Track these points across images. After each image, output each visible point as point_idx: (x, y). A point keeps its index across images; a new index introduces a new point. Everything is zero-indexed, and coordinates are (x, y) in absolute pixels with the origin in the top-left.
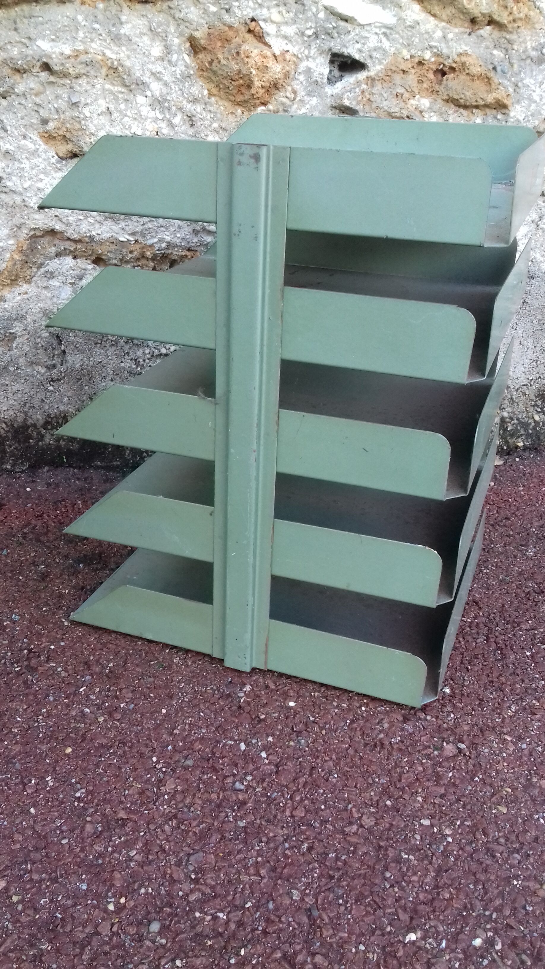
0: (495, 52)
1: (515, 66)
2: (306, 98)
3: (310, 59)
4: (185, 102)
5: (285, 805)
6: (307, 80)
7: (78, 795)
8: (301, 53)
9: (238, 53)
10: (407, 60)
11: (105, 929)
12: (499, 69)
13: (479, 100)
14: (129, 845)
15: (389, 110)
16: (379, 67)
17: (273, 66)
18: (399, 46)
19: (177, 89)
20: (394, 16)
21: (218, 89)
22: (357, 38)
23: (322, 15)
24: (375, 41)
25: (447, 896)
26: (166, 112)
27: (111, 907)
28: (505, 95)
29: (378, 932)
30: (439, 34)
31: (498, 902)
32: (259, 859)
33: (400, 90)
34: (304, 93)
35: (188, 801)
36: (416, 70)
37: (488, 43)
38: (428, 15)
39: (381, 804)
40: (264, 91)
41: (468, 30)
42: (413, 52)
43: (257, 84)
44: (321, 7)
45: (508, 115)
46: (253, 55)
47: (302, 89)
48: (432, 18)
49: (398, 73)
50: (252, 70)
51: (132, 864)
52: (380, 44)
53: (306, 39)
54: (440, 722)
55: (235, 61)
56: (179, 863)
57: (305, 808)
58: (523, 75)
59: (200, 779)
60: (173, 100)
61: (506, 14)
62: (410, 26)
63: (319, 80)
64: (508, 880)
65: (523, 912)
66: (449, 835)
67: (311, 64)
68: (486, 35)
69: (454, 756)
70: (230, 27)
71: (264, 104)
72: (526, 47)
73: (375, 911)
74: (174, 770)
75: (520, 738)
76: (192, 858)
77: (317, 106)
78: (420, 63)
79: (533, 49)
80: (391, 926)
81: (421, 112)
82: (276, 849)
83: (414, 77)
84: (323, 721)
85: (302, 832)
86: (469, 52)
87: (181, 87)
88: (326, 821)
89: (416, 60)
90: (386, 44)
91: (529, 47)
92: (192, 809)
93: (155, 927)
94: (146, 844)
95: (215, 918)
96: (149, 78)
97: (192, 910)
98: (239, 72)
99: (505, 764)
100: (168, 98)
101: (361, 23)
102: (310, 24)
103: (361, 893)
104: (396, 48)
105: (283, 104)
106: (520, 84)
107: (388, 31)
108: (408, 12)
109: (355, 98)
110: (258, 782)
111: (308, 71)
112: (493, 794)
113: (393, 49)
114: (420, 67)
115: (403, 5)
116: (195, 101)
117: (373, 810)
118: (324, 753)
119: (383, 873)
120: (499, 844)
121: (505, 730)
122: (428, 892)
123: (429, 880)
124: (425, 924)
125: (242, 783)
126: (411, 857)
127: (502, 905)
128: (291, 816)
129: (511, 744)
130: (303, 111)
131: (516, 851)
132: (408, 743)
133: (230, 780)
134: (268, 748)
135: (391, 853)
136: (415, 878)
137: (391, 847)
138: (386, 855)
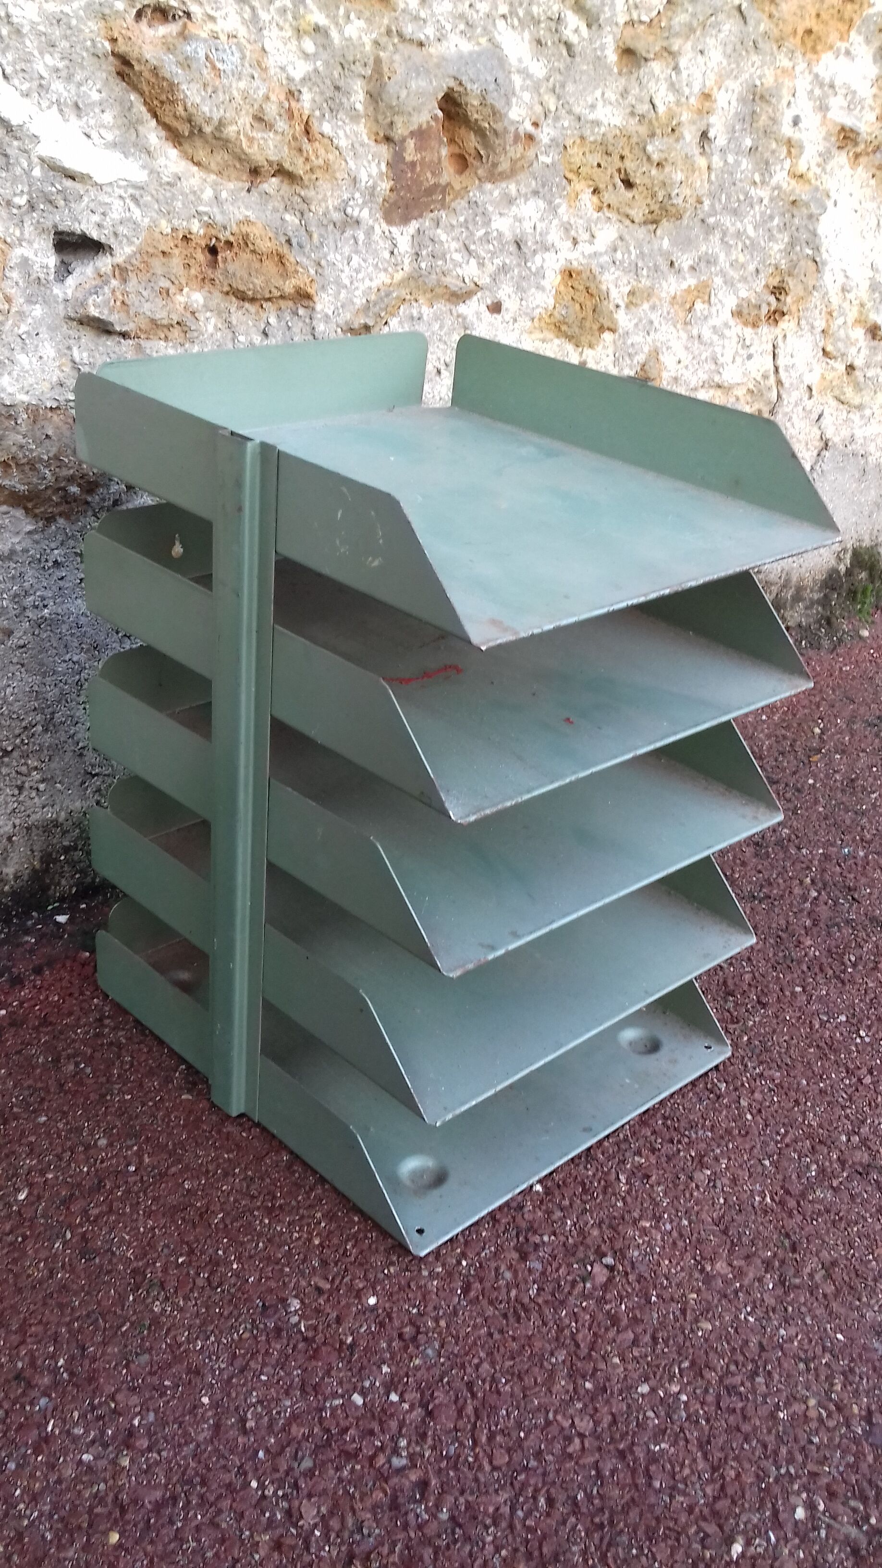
0: (288, 217)
1: (315, 236)
2: (25, 308)
3: (24, 244)
5: (476, 1457)
6: (24, 278)
8: (10, 235)
10: (168, 235)
12: (294, 241)
13: (273, 290)
15: (152, 316)
16: (128, 250)
18: (154, 215)
20: (143, 167)
22: (92, 205)
23: (37, 172)
24: (120, 209)
25: (732, 1473)
28: (308, 281)
30: (208, 194)
31: (784, 1450)
33: (164, 283)
34: (21, 300)
36: (180, 250)
37: (276, 204)
38: (190, 163)
39: (582, 1392)
41: (247, 185)
42: (176, 222)
44: (36, 160)
45: (313, 309)
47: (19, 294)
48: (197, 169)
49: (157, 256)
52: (128, 214)
53: (15, 211)
54: (562, 1239)
57: (502, 1447)
58: (325, 249)
61: (301, 160)
62: (168, 183)
63: (42, 276)
64: (773, 1416)
65: (813, 1448)
66: (679, 1393)
67: (27, 251)
68: (271, 191)
69: (610, 1280)
72: (327, 208)
73: (678, 1540)
74: (296, 1486)
75: (658, 1219)
77: (43, 319)
78: (185, 239)
79: (335, 209)
80: (708, 1549)
81: (193, 313)
82: (511, 1527)
83: (179, 260)
84: (430, 1308)
85: (524, 1485)
86: (252, 218)
88: (540, 1451)
89: (180, 235)
90: (136, 213)
91: (331, 207)
99: (667, 1262)
101: (99, 182)
102: (20, 187)
103: (648, 1527)
104: (151, 217)
106: (323, 263)
107: (137, 193)
108: (162, 161)
109: (105, 303)
110: (418, 1443)
111: (24, 263)
112: (683, 1311)
113: (147, 220)
114: (185, 245)
115: (152, 149)
117: (579, 1405)
118: (467, 1354)
119: (650, 1485)
120: (733, 1375)
121: (636, 1215)
122: (711, 1481)
123: (701, 1465)
124: (737, 1524)
125: (399, 1455)
126: (663, 1445)
127: (790, 1452)
128: (495, 1468)
129: (653, 1231)
130: (24, 328)
131: (755, 1373)
132: (549, 1288)
133: (381, 1460)
134: (392, 1384)
135: (639, 1453)
136: (687, 1471)
137: (633, 1445)
138: (636, 1460)
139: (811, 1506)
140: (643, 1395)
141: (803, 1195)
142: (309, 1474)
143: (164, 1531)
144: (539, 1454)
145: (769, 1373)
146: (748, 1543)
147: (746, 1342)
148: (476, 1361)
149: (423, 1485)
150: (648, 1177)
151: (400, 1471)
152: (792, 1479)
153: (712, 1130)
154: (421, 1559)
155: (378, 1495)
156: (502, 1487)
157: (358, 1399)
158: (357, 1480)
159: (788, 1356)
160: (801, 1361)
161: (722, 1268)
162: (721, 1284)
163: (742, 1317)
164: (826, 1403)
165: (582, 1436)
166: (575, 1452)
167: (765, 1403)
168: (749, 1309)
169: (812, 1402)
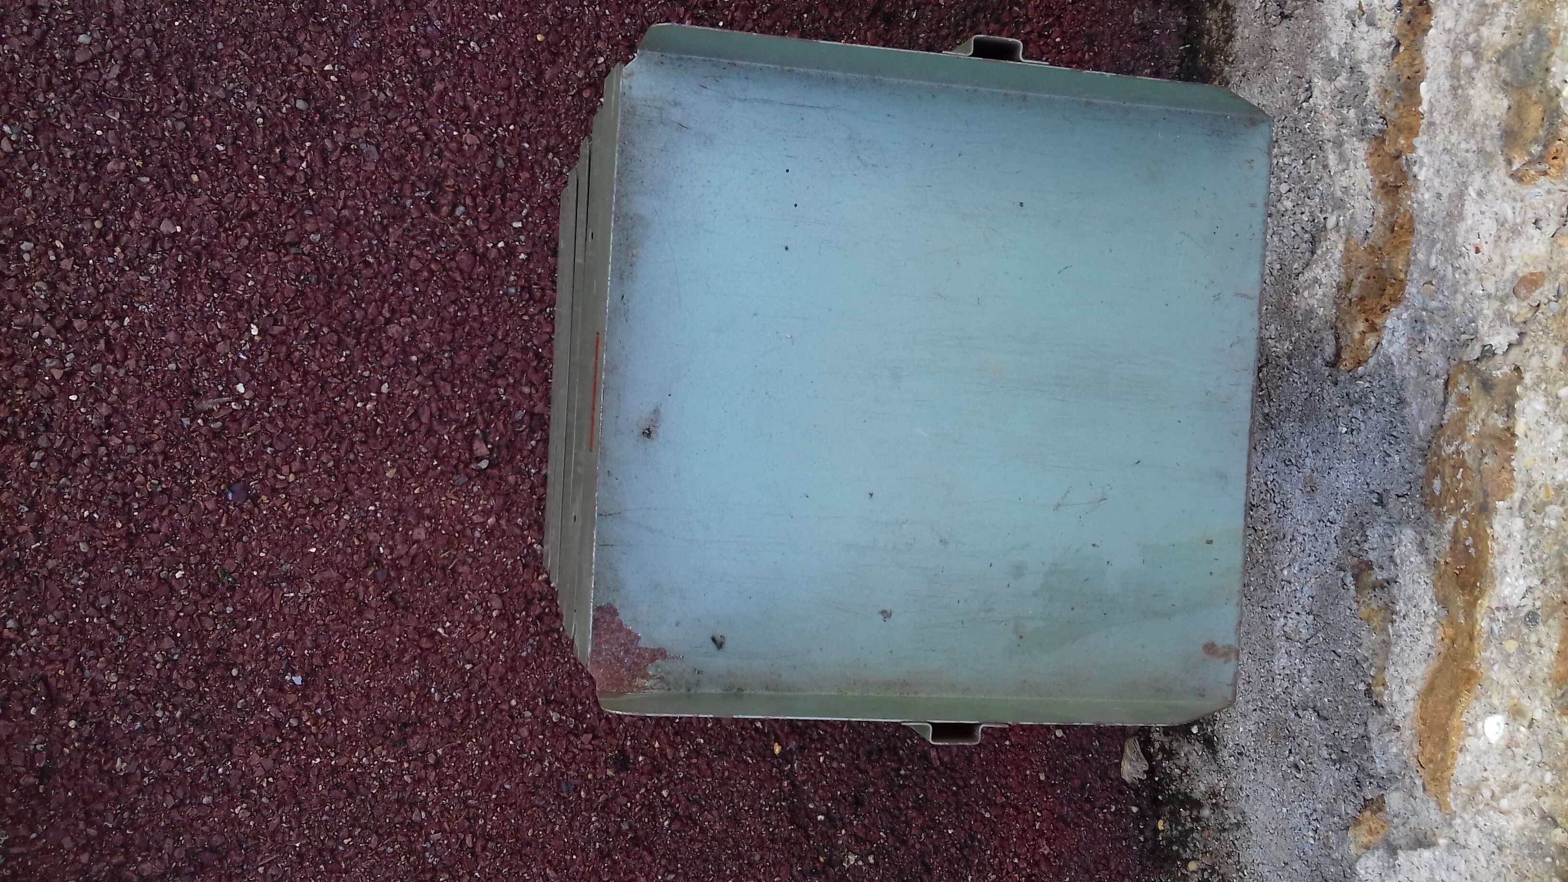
5: (427, 252)
7: (472, 44)
11: (305, 60)
14: (399, 88)
25: (294, 378)
27: (328, 67)
29: (263, 301)
31: (280, 423)
32: (362, 212)
35: (447, 154)
39: (413, 350)
51: (375, 91)
54: (525, 453)
56: (368, 134)
57: (420, 271)
59: (475, 171)
64: (304, 444)
65: (267, 443)
66: (365, 405)
69: (471, 451)
73: (287, 305)
74: (492, 145)
75: (489, 534)
76: (373, 148)
80: (269, 316)
82: (372, 230)
84: (542, 320)
85: (388, 260)
88: (399, 288)
92: (436, 157)
93: (301, 104)
94: (398, 106)
95: (302, 159)
97: (313, 139)
99: (453, 502)
103: (307, 298)
110: (462, 230)
112: (412, 471)
117: (406, 339)
118: (493, 309)
119: (329, 326)
120: (347, 453)
121: (503, 522)
122: (301, 361)
123: (314, 367)
124: (266, 347)
125: (464, 213)
126: (343, 359)
127: (276, 426)
128: (411, 255)
129: (482, 520)
131: (337, 466)
132: (497, 405)
133: (468, 201)
134: (510, 251)
135: (351, 341)
136: (318, 354)
137: (358, 343)
138: (349, 335)
139: (239, 398)
140: (382, 383)
141: (424, 660)
142: (493, 157)
143: (522, 62)
144: (398, 285)
145: (330, 476)
146: (252, 338)
147: (360, 485)
148: (484, 311)
149: (435, 209)
150: (525, 566)
151: (455, 206)
152: (264, 408)
153: (525, 659)
154: (396, 169)
155: (451, 182)
156: (397, 248)
157: (519, 225)
158: (468, 178)
159: (330, 500)
160: (320, 505)
161: (420, 533)
162: (409, 519)
163: (377, 503)
164: (284, 485)
165: (388, 321)
166: (383, 307)
167: (315, 449)
168: (379, 515)
169: (291, 478)
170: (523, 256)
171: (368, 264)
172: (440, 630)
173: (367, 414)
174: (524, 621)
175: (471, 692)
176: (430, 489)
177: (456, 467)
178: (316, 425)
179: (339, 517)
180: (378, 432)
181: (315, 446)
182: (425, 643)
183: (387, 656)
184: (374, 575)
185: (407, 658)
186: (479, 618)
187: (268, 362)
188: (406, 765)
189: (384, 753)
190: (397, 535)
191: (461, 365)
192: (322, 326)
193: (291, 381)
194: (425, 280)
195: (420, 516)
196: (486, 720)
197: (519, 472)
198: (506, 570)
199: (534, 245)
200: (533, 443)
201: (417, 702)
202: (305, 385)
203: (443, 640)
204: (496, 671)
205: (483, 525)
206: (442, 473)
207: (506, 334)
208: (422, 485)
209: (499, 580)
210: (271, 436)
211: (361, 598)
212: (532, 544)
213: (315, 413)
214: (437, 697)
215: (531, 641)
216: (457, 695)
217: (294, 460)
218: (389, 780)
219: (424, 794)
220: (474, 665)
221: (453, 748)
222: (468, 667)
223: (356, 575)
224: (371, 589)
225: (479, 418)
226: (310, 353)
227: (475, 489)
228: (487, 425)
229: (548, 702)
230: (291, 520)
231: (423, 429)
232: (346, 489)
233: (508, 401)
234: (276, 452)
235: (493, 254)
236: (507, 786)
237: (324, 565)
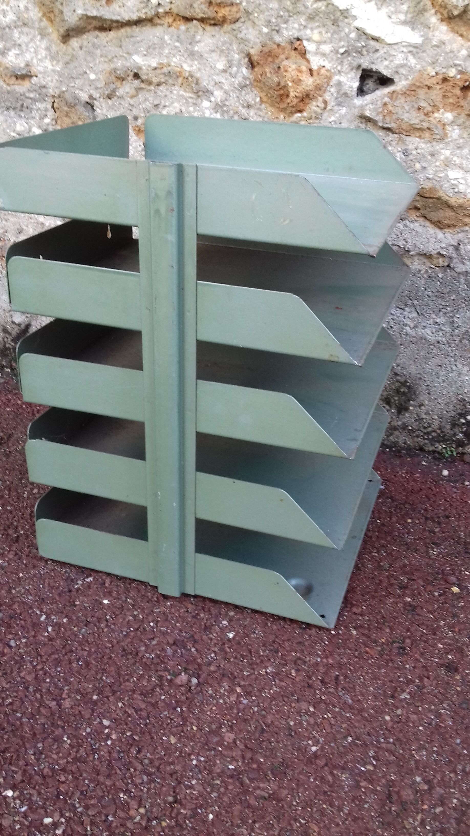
2: (336, 108)
3: (342, 74)
4: (240, 107)
5: (27, 668)
6: (338, 92)
8: (334, 68)
9: (279, 68)
10: (433, 76)
15: (409, 122)
16: (404, 83)
17: (306, 79)
18: (424, 63)
19: (235, 96)
20: (422, 36)
21: (267, 97)
22: (385, 56)
23: (353, 35)
24: (401, 59)
26: (225, 114)
30: (464, 52)
31: (92, 802)
33: (423, 104)
34: (333, 104)
36: (442, 86)
38: (456, 35)
39: (89, 696)
40: (298, 100)
42: (437, 69)
43: (292, 94)
44: (353, 29)
46: (290, 69)
47: (333, 99)
48: (460, 38)
49: (423, 88)
50: (288, 82)
52: (405, 62)
53: (339, 56)
55: (276, 75)
57: (37, 675)
60: (231, 105)
62: (436, 46)
63: (348, 92)
64: (119, 791)
65: (103, 818)
66: (112, 739)
67: (343, 79)
69: (181, 685)
70: (279, 45)
71: (300, 111)
75: (248, 694)
77: (345, 116)
78: (445, 80)
81: (444, 125)
83: (438, 92)
85: (17, 691)
87: (238, 95)
88: (41, 690)
89: (441, 77)
90: (412, 61)
96: (213, 86)
98: (279, 84)
99: (214, 708)
100: (227, 103)
101: (389, 42)
102: (342, 43)
104: (422, 65)
105: (316, 112)
107: (415, 50)
108: (437, 33)
109: (375, 110)
110: (26, 646)
111: (339, 84)
112: (179, 726)
113: (418, 67)
114: (446, 84)
115: (431, 26)
116: (249, 106)
117: (78, 697)
119: (38, 742)
120: (141, 763)
121: (242, 683)
122: (53, 770)
123: (63, 762)
124: (26, 790)
125: (16, 642)
126: (69, 741)
127: (93, 805)
128: (22, 677)
129: (236, 695)
130: (333, 118)
131: (149, 774)
132: (156, 661)
133: (10, 636)
134: (58, 626)
135: (58, 732)
136: (55, 756)
137: (63, 728)
138: (53, 732)
139: (55, 825)
140: (101, 723)
144: (38, 691)
147: (172, 763)
152: (73, 810)
157: (44, 617)
159: (174, 788)
160: (175, 797)
161: (229, 737)
162: (214, 741)
163: (193, 757)
164: (146, 818)
165: (59, 705)
166: (47, 705)
167: (127, 784)
168: (202, 759)
169: (142, 811)
170: (65, 620)
171: (11, 704)
172: (314, 749)
173: (119, 740)
174: (324, 693)
175: (372, 743)
176: (198, 719)
177: (188, 698)
178: (109, 776)
179: (192, 787)
180: (136, 738)
181: (125, 784)
182: (320, 762)
183: (325, 793)
184: (250, 779)
185: (330, 778)
186: (312, 721)
187: (39, 793)
188: (425, 807)
189: (411, 820)
190: (225, 753)
191: (116, 671)
192: (35, 747)
193: (63, 782)
194: (45, 674)
195: (217, 732)
196: (398, 740)
197: (210, 664)
198: (280, 692)
199: (62, 613)
200: (193, 650)
201: (371, 783)
202: (73, 773)
203: (322, 749)
204: (359, 721)
205: (239, 695)
206: (188, 708)
207: (111, 642)
208: (192, 724)
209: (286, 699)
210: (99, 813)
211: (266, 795)
212: (266, 672)
213: (98, 774)
214: (371, 768)
215: (340, 694)
216: (371, 753)
217: (128, 803)
218: (437, 824)
219: (455, 801)
220: (350, 735)
221: (417, 768)
222: (350, 739)
223: (246, 792)
224: (262, 785)
225: (159, 673)
226: (51, 762)
227: (210, 692)
228: (168, 671)
229: (393, 697)
230: (178, 824)
231: (150, 708)
232: (171, 775)
233: (156, 654)
234: (114, 816)
235: (53, 634)
236: (458, 741)
237: (227, 812)
